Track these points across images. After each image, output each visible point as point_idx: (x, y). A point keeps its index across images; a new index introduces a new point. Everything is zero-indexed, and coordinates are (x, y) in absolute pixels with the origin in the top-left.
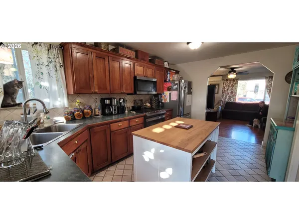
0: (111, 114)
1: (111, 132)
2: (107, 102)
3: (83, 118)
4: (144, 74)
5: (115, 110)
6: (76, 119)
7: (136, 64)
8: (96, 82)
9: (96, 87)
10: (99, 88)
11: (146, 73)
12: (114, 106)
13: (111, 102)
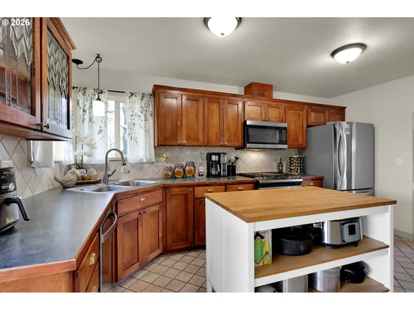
0: (219, 175)
1: (195, 198)
2: (214, 158)
3: (183, 177)
4: (263, 117)
5: (224, 170)
6: (176, 177)
7: (247, 104)
8: (184, 132)
9: (184, 137)
10: (188, 138)
11: (266, 116)
12: (224, 164)
13: (219, 158)
